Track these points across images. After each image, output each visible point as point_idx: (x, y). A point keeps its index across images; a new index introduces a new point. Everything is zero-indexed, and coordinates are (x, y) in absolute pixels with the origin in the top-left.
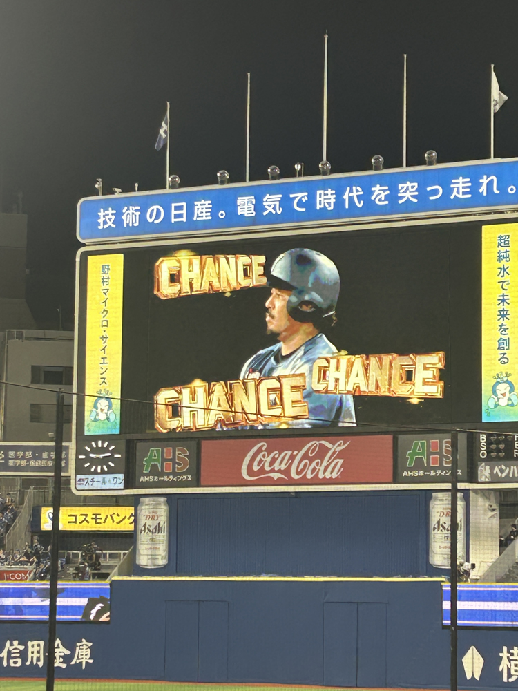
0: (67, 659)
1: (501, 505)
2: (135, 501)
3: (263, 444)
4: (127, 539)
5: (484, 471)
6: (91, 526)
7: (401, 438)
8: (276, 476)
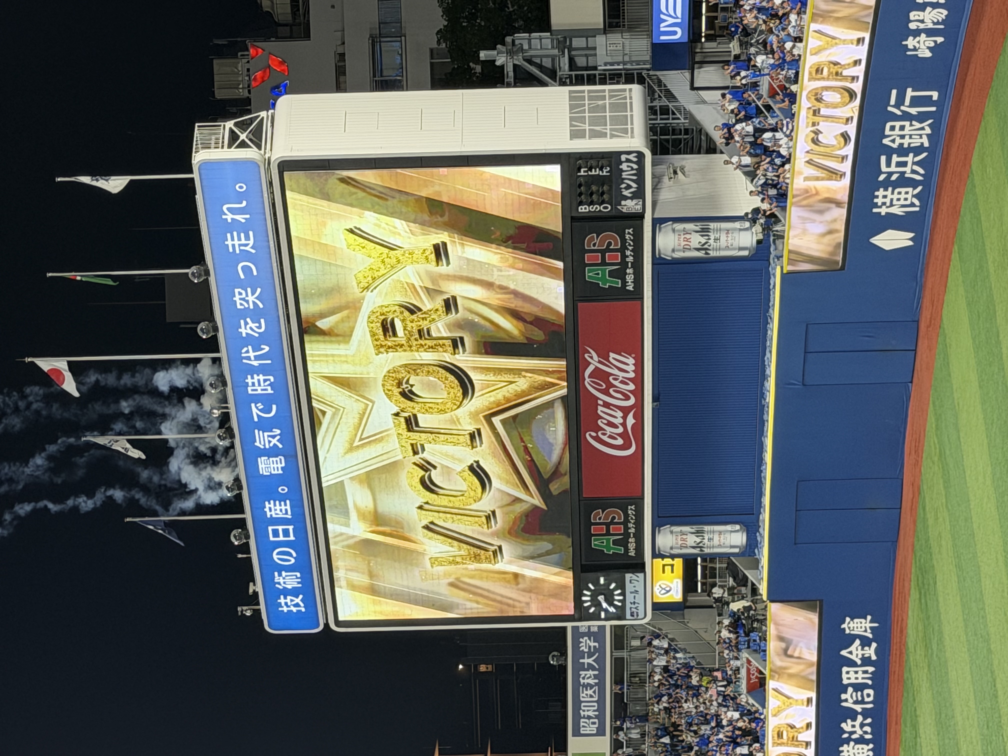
0: (865, 642)
3: (588, 435)
8: (631, 421)
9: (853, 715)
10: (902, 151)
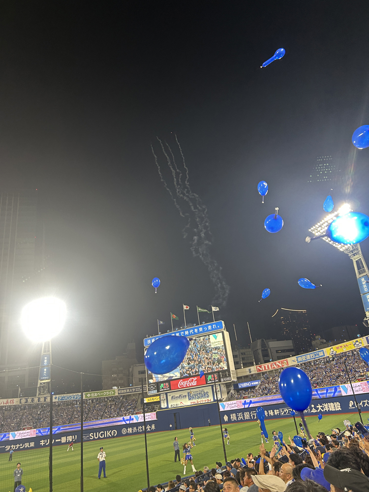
0: (150, 429)
1: (226, 386)
2: (159, 395)
3: (182, 380)
4: (159, 403)
5: (222, 380)
6: (152, 401)
7: (206, 376)
8: (185, 386)
9: (137, 429)
10: (243, 416)
